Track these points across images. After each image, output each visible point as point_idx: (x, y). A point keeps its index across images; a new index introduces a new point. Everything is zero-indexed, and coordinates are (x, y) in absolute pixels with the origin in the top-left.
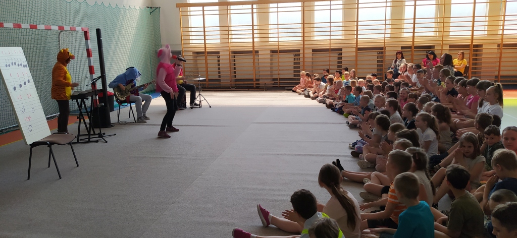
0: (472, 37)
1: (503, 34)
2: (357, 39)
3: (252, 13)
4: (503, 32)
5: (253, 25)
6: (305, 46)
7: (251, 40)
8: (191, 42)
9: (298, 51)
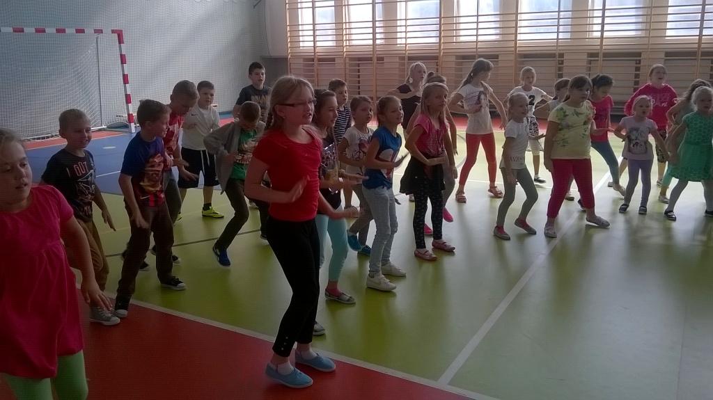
0: (700, 39)
2: (516, 40)
3: (374, 3)
5: (374, 21)
6: (443, 51)
7: (371, 42)
8: (301, 44)
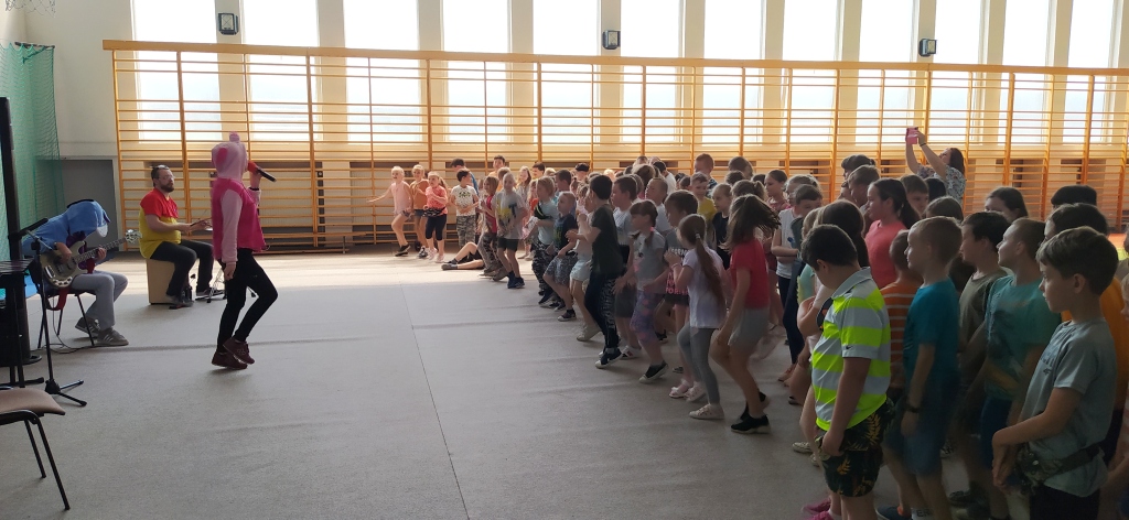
0: (741, 148)
1: (788, 143)
2: (540, 143)
3: (309, 75)
4: (788, 139)
5: (310, 104)
6: (433, 154)
7: (304, 137)
8: (142, 136)
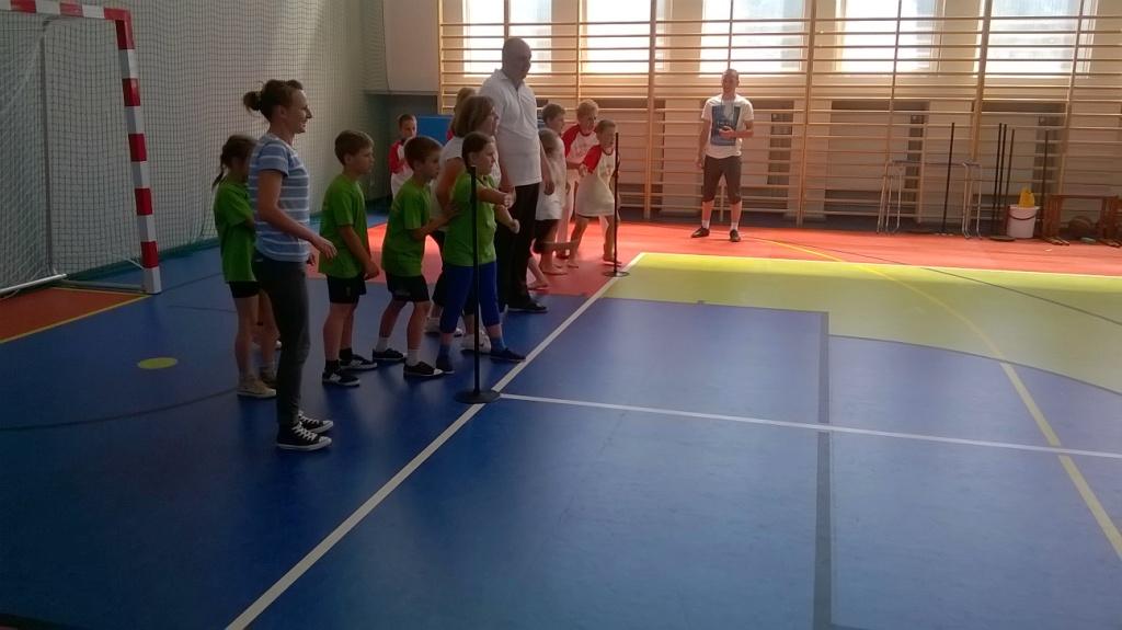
2: (982, 73)
6: (813, 91)
8: (466, 67)
9: (789, 104)
